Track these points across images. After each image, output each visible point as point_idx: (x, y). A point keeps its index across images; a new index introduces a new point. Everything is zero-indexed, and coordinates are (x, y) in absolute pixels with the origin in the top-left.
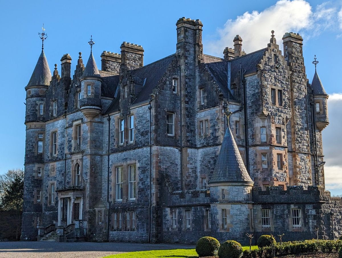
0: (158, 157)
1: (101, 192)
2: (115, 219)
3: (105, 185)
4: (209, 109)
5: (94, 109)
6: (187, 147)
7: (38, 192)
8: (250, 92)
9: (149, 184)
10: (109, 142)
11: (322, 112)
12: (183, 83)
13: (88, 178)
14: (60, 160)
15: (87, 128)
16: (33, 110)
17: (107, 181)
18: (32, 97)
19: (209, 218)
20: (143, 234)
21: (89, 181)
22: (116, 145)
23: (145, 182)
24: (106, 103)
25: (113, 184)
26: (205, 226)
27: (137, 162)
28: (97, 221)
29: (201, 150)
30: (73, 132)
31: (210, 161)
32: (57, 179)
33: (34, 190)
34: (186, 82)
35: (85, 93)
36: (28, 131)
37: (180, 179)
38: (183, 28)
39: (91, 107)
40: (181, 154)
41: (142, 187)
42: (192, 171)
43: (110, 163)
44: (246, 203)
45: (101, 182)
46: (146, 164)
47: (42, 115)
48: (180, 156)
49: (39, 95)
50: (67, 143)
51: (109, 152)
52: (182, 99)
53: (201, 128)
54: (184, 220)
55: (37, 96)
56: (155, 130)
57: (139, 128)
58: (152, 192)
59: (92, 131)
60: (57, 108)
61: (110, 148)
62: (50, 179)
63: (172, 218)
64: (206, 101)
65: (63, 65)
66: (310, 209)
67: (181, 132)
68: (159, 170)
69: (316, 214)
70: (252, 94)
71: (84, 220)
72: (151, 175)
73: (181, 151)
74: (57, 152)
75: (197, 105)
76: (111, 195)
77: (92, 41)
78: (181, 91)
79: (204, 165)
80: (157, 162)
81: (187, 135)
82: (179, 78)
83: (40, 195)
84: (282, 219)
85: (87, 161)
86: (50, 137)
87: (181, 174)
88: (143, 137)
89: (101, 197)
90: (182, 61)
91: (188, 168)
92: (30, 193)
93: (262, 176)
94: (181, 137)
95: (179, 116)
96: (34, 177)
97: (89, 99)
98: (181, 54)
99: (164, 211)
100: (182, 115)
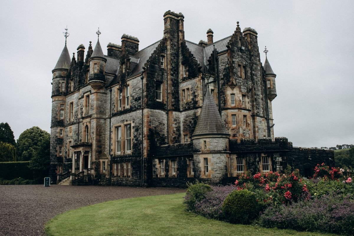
0: (149, 118)
1: (105, 147)
2: (115, 168)
3: (107, 142)
4: (190, 80)
5: (99, 82)
6: (172, 110)
7: (60, 148)
8: (222, 67)
9: (141, 140)
10: (111, 108)
11: (272, 87)
12: (169, 59)
13: (95, 136)
14: (75, 123)
15: (94, 97)
16: (57, 87)
17: (109, 138)
18: (57, 77)
19: (191, 166)
20: (136, 180)
21: (95, 138)
22: (116, 111)
23: (138, 138)
24: (109, 78)
25: (113, 141)
26: (188, 173)
27: (132, 122)
28: (101, 169)
29: (183, 113)
30: (84, 101)
31: (191, 121)
32: (73, 137)
33: (57, 147)
34: (171, 59)
35: (93, 70)
36: (53, 102)
37: (166, 136)
38: (169, 18)
39: (97, 81)
40: (168, 116)
41: (136, 142)
42: (177, 130)
43: (111, 125)
44: (224, 153)
45: (105, 139)
46: (139, 124)
47: (63, 91)
48: (167, 117)
49: (62, 76)
50: (80, 110)
51: (110, 116)
52: (168, 72)
53: (184, 95)
54: (170, 168)
55: (60, 77)
56: (146, 95)
57: (133, 95)
58: (144, 146)
59: (98, 100)
60: (73, 85)
61: (111, 113)
62: (68, 138)
63: (160, 167)
64: (187, 73)
65: (79, 53)
66: (278, 157)
67: (168, 98)
68: (149, 128)
69: (282, 161)
70: (224, 68)
71: (91, 169)
72: (143, 132)
73: (167, 114)
74: (73, 117)
75: (180, 77)
76: (112, 150)
77: (99, 31)
78: (167, 66)
79: (186, 125)
80: (148, 122)
81: (172, 101)
82: (165, 55)
83: (62, 150)
84: (254, 166)
85: (94, 123)
86: (68, 107)
87: (168, 132)
88: (136, 102)
89: (105, 151)
90: (168, 42)
91: (173, 127)
92: (54, 148)
93: (232, 133)
94: (167, 102)
95: (166, 85)
96: (57, 136)
97: (95, 74)
98: (167, 37)
99: (154, 161)
100: (169, 85)
